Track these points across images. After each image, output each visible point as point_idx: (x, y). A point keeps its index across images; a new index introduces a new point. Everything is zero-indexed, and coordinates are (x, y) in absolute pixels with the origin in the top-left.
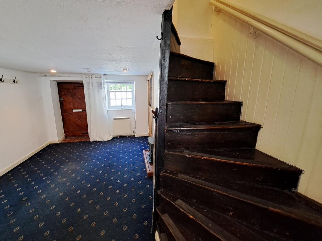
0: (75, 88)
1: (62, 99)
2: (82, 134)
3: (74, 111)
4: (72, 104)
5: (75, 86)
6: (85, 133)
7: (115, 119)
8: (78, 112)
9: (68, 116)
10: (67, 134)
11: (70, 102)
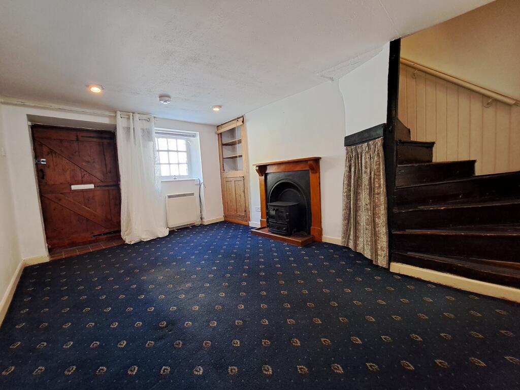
0: (77, 140)
1: (43, 161)
2: (94, 238)
3: (74, 187)
4: (68, 172)
5: (77, 136)
6: (100, 235)
7: (170, 197)
8: (82, 191)
9: (60, 200)
10: (55, 241)
11: (63, 170)
